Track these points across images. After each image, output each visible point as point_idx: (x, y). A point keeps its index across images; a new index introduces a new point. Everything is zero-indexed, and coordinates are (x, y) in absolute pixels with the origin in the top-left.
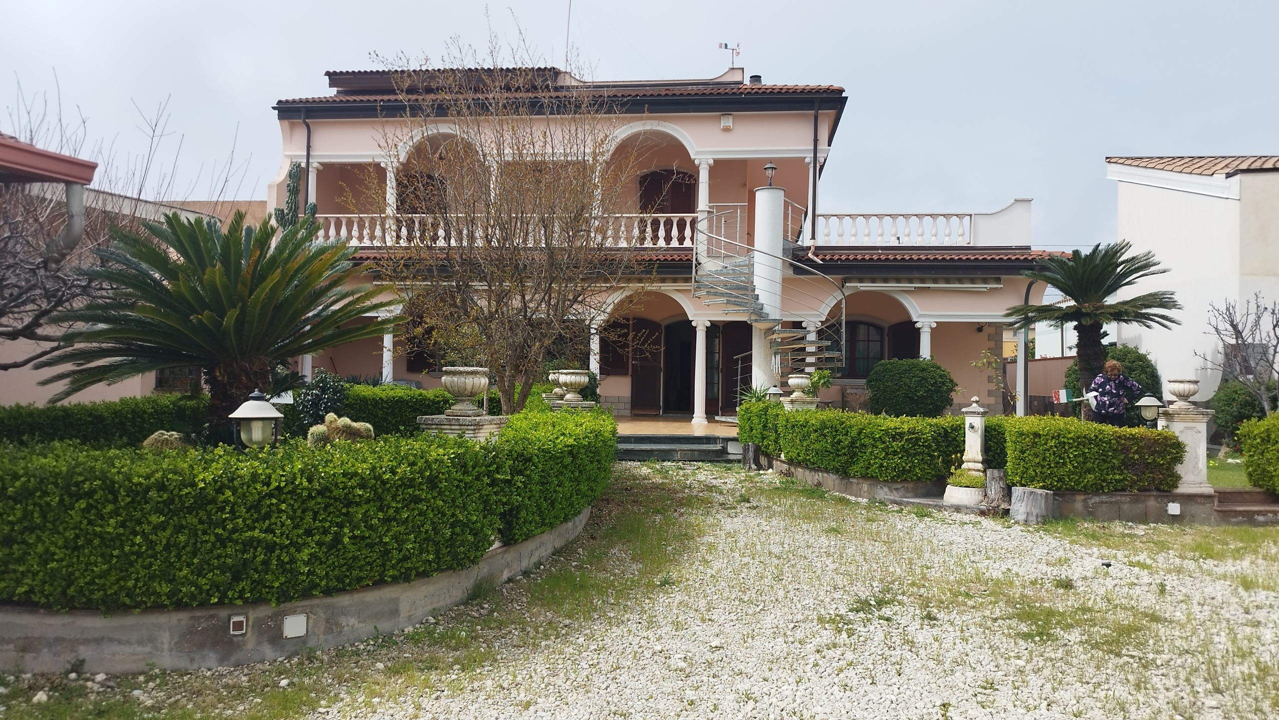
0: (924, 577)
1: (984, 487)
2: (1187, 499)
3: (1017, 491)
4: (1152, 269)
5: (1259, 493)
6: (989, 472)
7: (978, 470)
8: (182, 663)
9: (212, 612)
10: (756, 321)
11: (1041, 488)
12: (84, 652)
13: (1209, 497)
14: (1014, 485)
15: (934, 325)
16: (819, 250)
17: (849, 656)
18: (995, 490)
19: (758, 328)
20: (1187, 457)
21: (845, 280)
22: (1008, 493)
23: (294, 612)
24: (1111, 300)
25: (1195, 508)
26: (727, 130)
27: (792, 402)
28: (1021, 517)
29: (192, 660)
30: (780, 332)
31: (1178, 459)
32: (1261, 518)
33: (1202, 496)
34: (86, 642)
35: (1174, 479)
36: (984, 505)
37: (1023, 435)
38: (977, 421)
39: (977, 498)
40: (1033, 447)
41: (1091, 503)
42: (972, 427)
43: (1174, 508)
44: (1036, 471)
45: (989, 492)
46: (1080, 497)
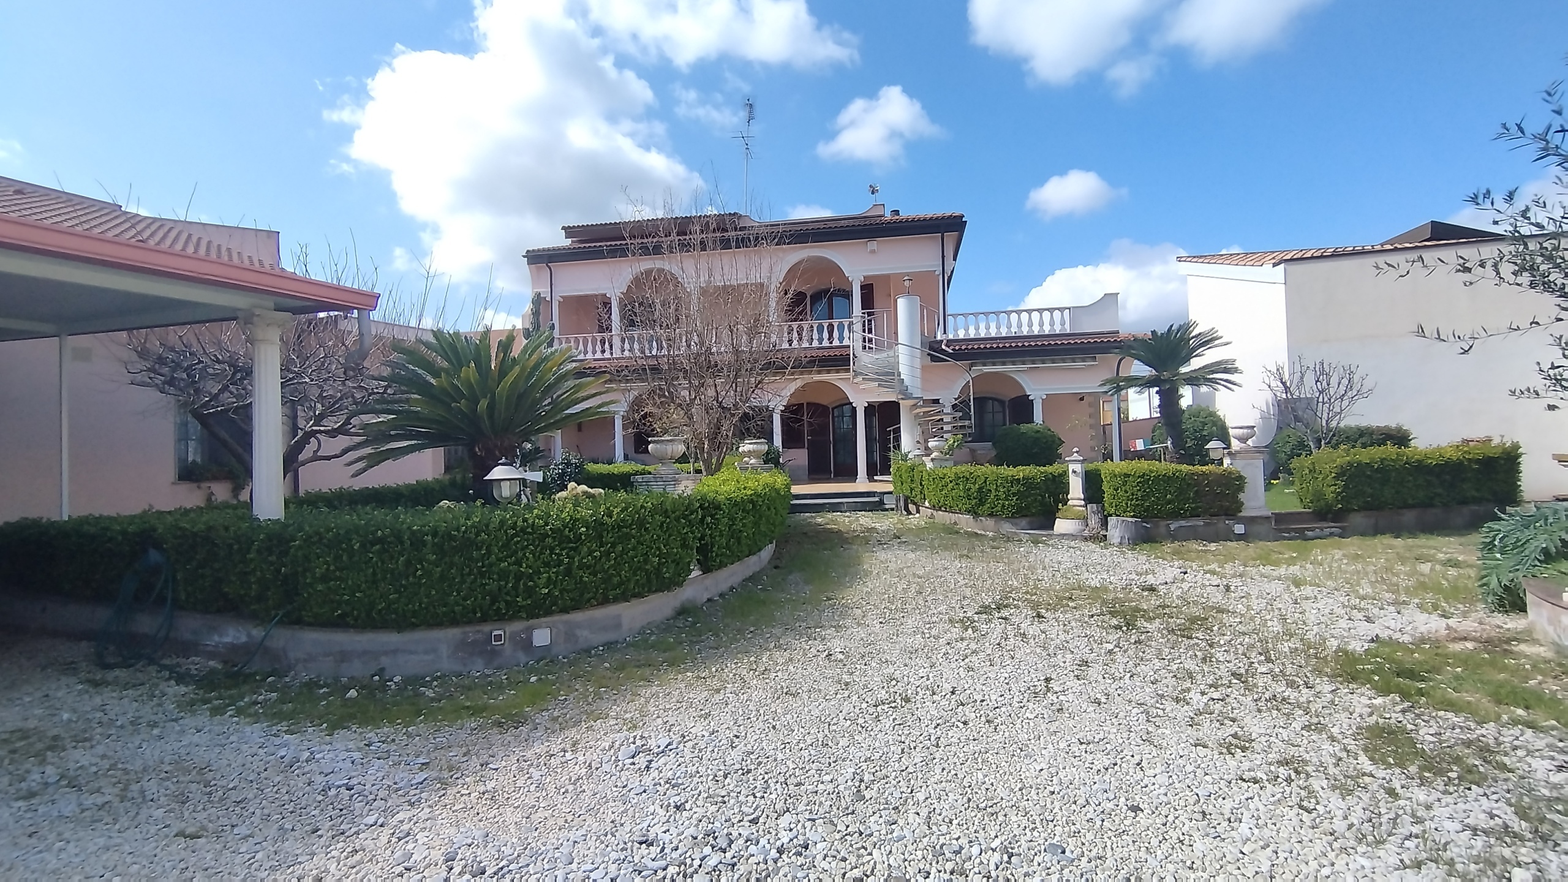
0: (1036, 587)
1: (1085, 519)
2: (1250, 521)
3: (1112, 521)
4: (1217, 342)
5: (1308, 513)
6: (1089, 506)
7: (1081, 506)
8: (457, 667)
9: (478, 628)
10: (902, 399)
11: (1132, 517)
12: (385, 661)
13: (1268, 518)
14: (1111, 515)
15: (1045, 397)
16: (949, 343)
17: (973, 646)
18: (1094, 521)
19: (904, 405)
20: (1247, 488)
21: (972, 365)
22: (1104, 524)
23: (539, 627)
24: (1184, 370)
25: (1257, 528)
26: (873, 252)
27: (932, 460)
28: (1116, 541)
29: (465, 665)
30: (922, 407)
31: (1241, 488)
32: (1310, 533)
33: (1261, 517)
34: (386, 653)
35: (1240, 505)
36: (1086, 533)
37: (1115, 476)
38: (1078, 467)
39: (1080, 527)
40: (1124, 485)
41: (1172, 527)
42: (1074, 472)
43: (1239, 529)
44: (1127, 504)
45: (1089, 522)
46: (1163, 523)
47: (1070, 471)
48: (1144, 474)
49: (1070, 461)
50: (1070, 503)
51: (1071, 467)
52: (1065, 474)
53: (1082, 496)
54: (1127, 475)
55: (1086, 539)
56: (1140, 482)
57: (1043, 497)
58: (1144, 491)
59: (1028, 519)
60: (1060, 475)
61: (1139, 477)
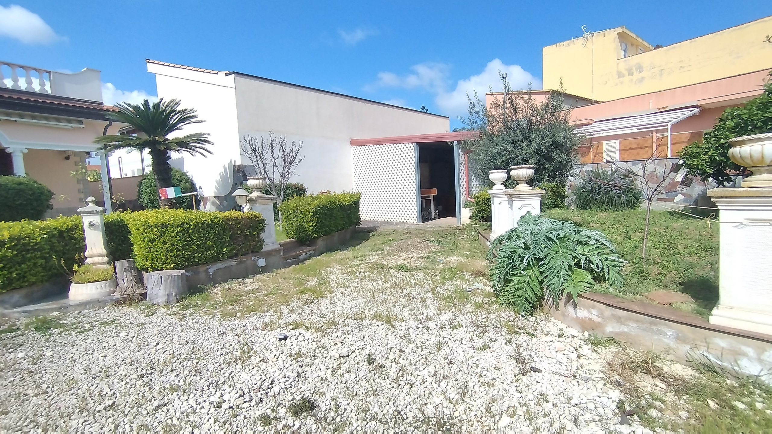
1: (113, 279)
2: (268, 254)
3: (149, 276)
4: (193, 120)
5: (294, 242)
6: (118, 264)
7: (104, 263)
11: (173, 268)
13: (277, 251)
14: (146, 270)
15: (26, 151)
18: (126, 280)
20: (266, 229)
24: (171, 136)
25: (272, 260)
28: (161, 299)
32: (301, 257)
33: (274, 250)
35: (261, 243)
36: (118, 295)
37: (150, 227)
38: (97, 220)
39: (108, 289)
40: (161, 236)
41: (211, 271)
42: (92, 225)
43: (262, 262)
44: (166, 256)
45: (120, 282)
46: (202, 269)
47: (86, 224)
48: (183, 223)
49: (84, 213)
50: (88, 261)
51: (86, 220)
52: (77, 228)
53: (105, 252)
54: (164, 226)
55: (118, 303)
56: (180, 232)
57: (47, 259)
58: (185, 241)
59: (24, 291)
60: (69, 230)
61: (178, 226)
